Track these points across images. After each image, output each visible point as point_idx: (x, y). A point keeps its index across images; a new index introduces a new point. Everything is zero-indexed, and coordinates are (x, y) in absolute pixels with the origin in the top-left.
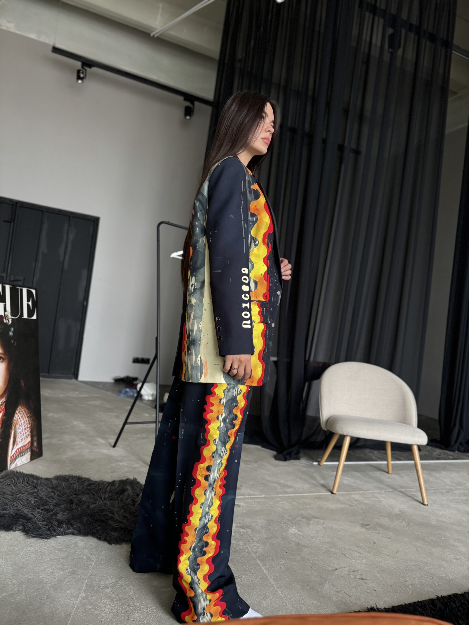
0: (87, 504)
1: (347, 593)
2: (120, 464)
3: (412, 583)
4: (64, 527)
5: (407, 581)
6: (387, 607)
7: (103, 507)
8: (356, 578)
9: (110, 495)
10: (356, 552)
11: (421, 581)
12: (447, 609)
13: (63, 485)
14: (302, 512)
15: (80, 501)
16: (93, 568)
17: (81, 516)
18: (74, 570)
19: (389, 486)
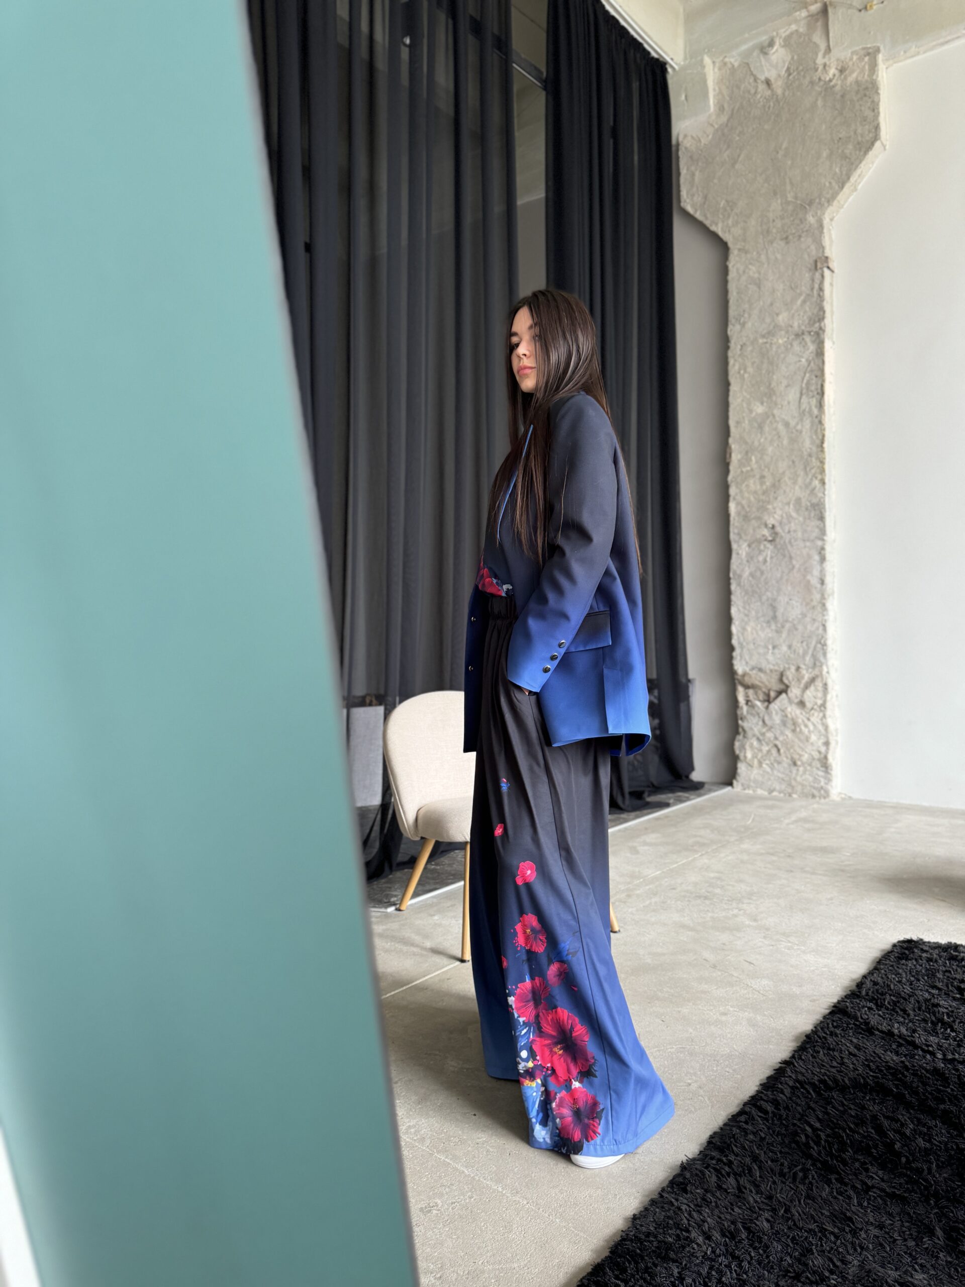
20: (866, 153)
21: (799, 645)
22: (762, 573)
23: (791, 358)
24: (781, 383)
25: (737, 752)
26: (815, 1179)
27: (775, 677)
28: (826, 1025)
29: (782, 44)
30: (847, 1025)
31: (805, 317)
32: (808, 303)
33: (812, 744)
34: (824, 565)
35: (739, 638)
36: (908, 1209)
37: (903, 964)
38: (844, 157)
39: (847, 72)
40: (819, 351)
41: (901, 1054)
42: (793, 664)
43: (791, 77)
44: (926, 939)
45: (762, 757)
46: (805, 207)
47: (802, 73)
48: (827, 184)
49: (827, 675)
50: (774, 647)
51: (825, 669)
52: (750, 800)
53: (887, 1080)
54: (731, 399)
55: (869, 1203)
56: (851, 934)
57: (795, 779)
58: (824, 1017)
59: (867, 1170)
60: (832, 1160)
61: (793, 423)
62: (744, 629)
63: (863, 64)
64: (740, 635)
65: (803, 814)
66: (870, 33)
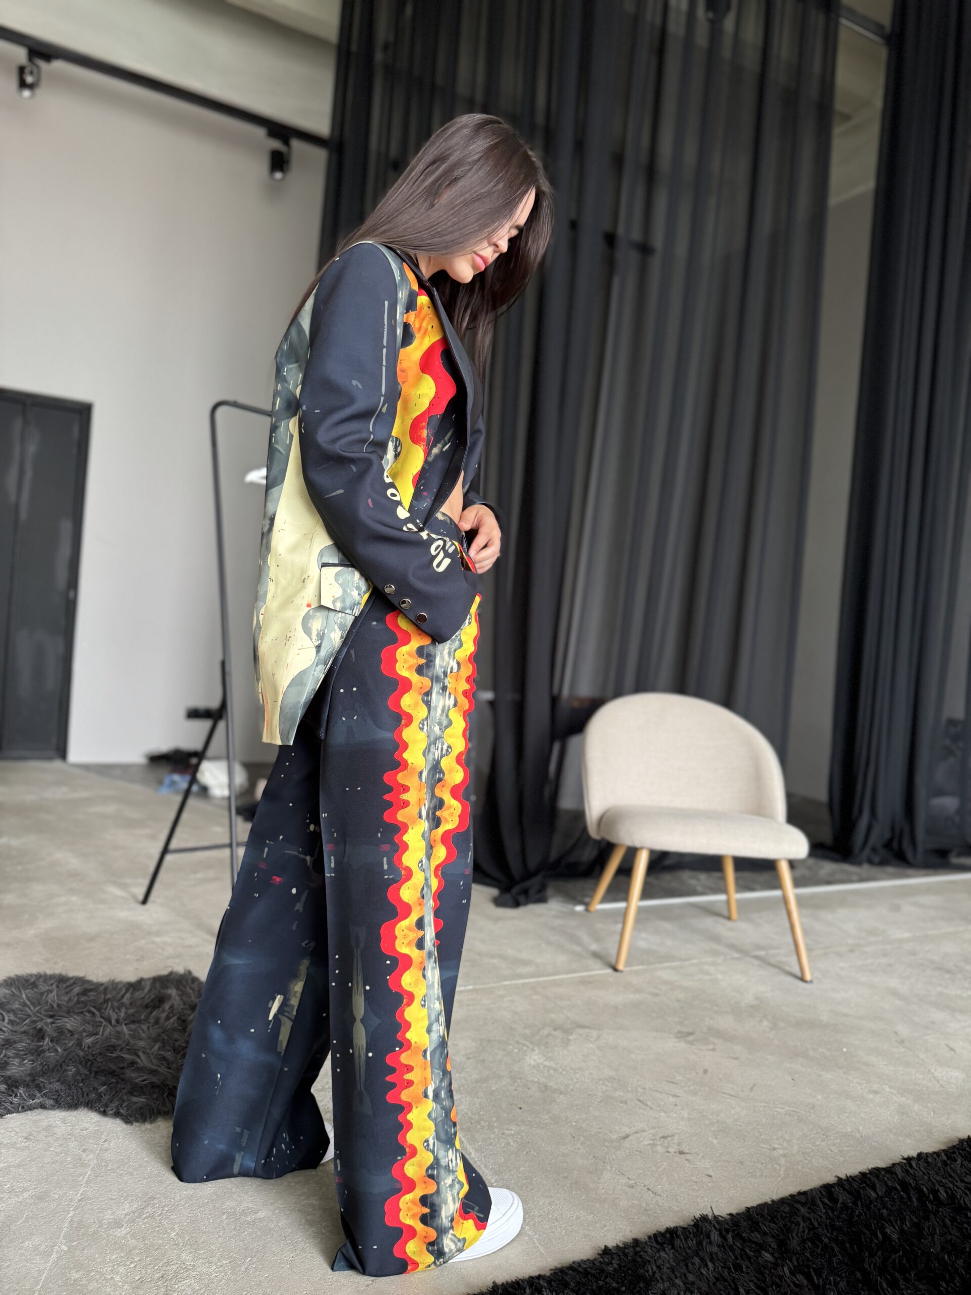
0: (76, 1036)
1: (651, 1188)
2: (157, 940)
3: (786, 1151)
4: (20, 1093)
5: (774, 1149)
6: (734, 1212)
7: (114, 1041)
8: (668, 1152)
9: (131, 1011)
10: (667, 1094)
11: (803, 1146)
12: (859, 1204)
13: (23, 998)
14: (553, 1016)
15: (61, 1031)
16: (87, 1183)
17: (61, 1066)
18: (44, 1189)
19: (733, 947)
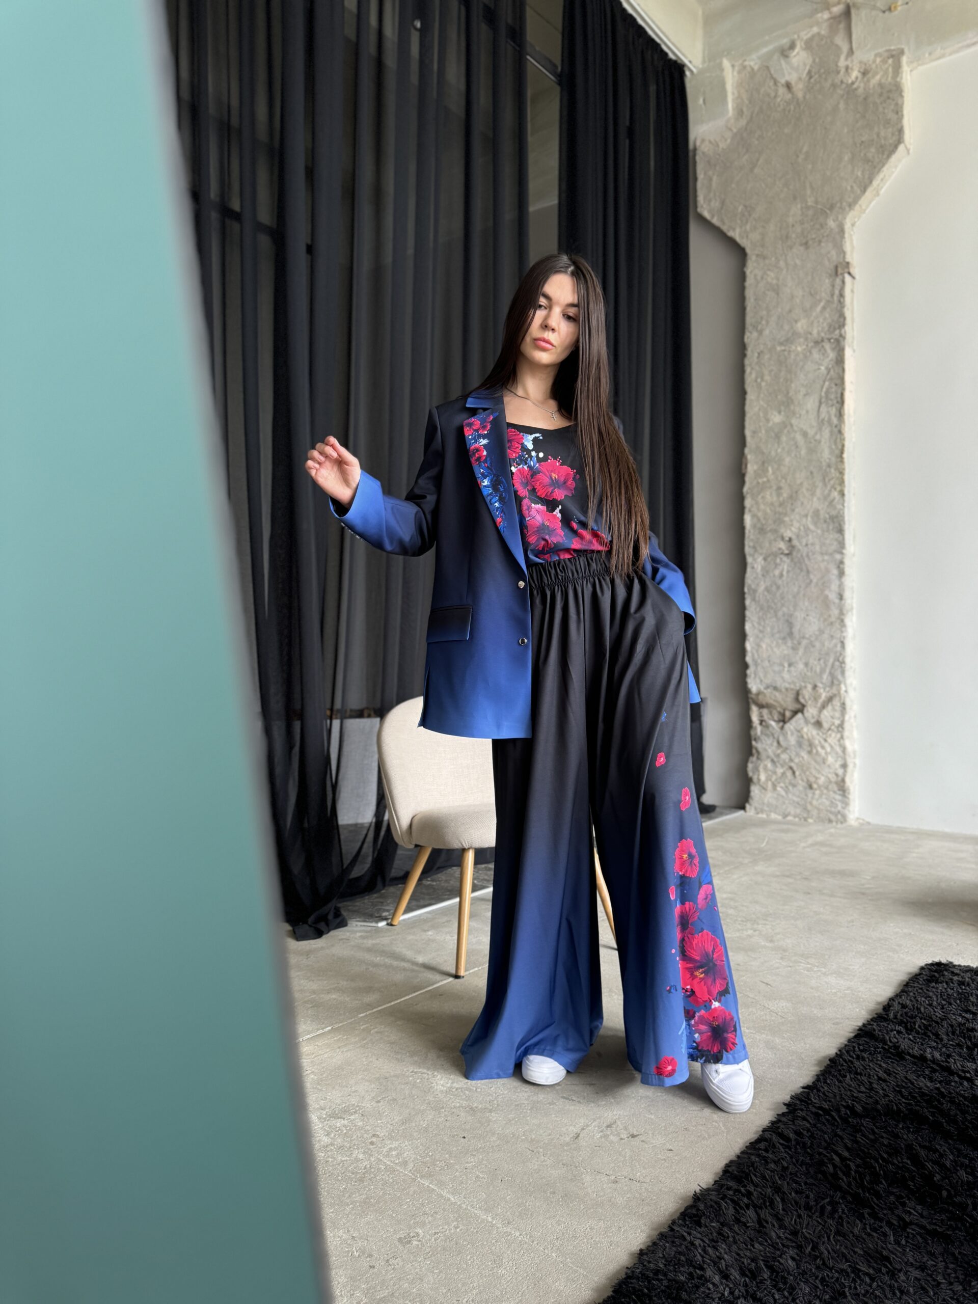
1: (632, 1178)
8: (621, 1139)
20: (889, 156)
21: (816, 663)
22: (778, 588)
23: (810, 366)
24: (799, 391)
25: (750, 774)
26: (845, 1214)
27: (791, 696)
28: (852, 1048)
29: (804, 46)
30: (875, 1048)
31: (825, 325)
32: (828, 310)
33: (829, 766)
34: (843, 579)
35: (753, 655)
36: (953, 1249)
37: (933, 987)
38: (867, 161)
39: (870, 75)
40: (839, 358)
41: (936, 1080)
42: (810, 683)
43: (812, 80)
44: (956, 963)
45: (776, 780)
46: (825, 212)
47: (824, 76)
48: (849, 188)
49: (845, 694)
50: (790, 665)
51: (843, 688)
52: (763, 823)
53: (921, 1107)
54: (747, 408)
55: (907, 1242)
56: (875, 957)
57: (811, 803)
58: (849, 1041)
59: (904, 1204)
60: (864, 1192)
61: (811, 432)
62: (759, 646)
63: (886, 66)
64: (754, 652)
65: (820, 838)
66: (893, 35)
